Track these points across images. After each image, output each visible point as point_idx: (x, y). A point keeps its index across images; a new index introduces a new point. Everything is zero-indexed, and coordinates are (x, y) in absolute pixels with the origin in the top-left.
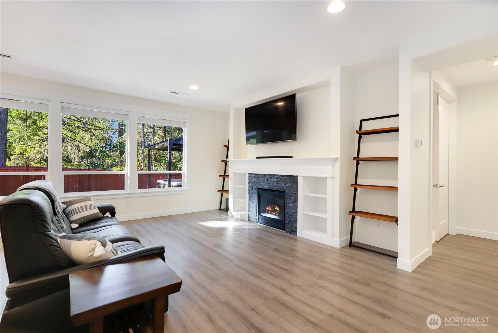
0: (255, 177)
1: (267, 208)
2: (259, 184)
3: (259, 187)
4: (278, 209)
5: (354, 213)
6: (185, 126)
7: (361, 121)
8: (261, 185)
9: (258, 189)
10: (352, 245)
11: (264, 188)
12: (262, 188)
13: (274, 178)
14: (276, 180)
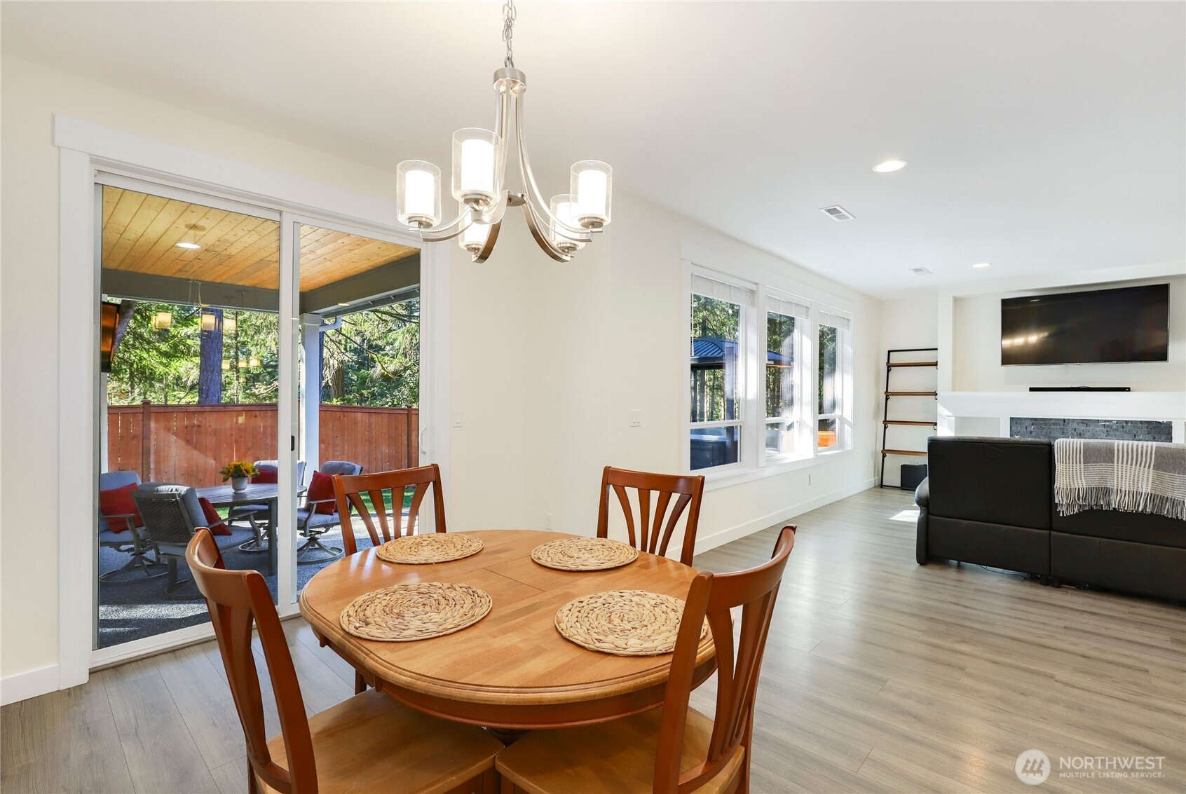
6: (847, 326)
13: (1096, 426)
14: (1105, 430)
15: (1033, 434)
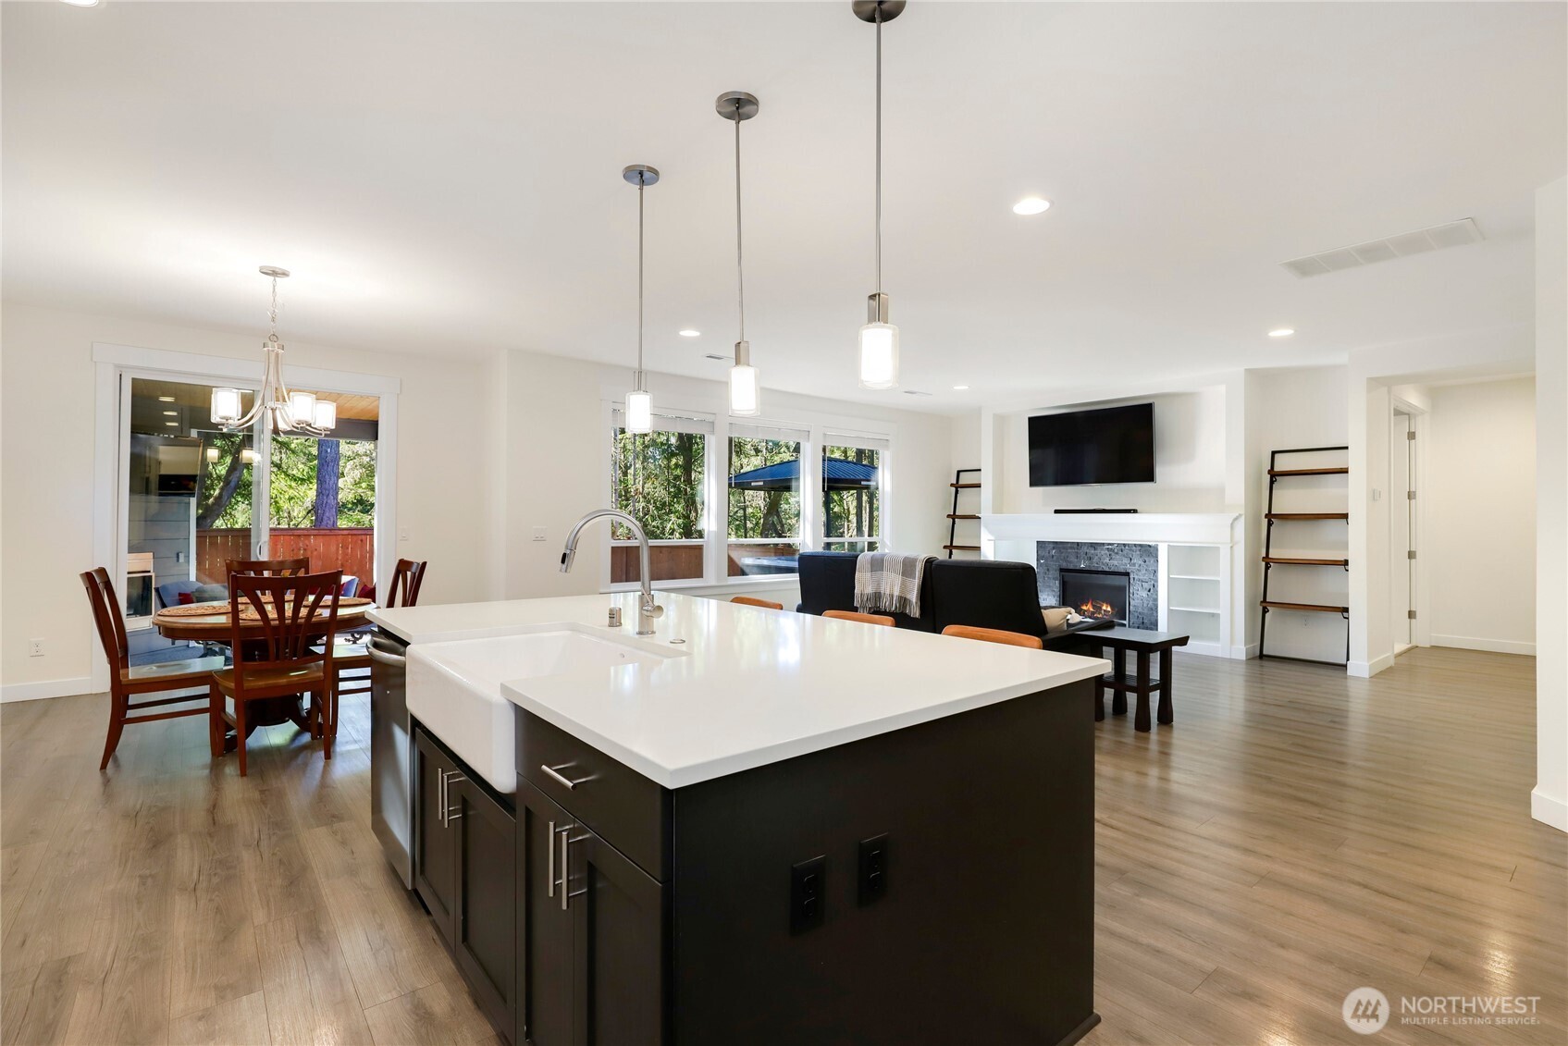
0: (1054, 548)
1: (1084, 608)
2: (1067, 561)
3: (1064, 565)
4: (1109, 609)
5: (1265, 605)
6: (887, 447)
7: (1274, 453)
8: (1070, 562)
9: (1062, 570)
10: (1262, 656)
11: (1078, 568)
12: (1071, 567)
13: (1102, 550)
14: (1108, 553)
15: (1055, 558)
